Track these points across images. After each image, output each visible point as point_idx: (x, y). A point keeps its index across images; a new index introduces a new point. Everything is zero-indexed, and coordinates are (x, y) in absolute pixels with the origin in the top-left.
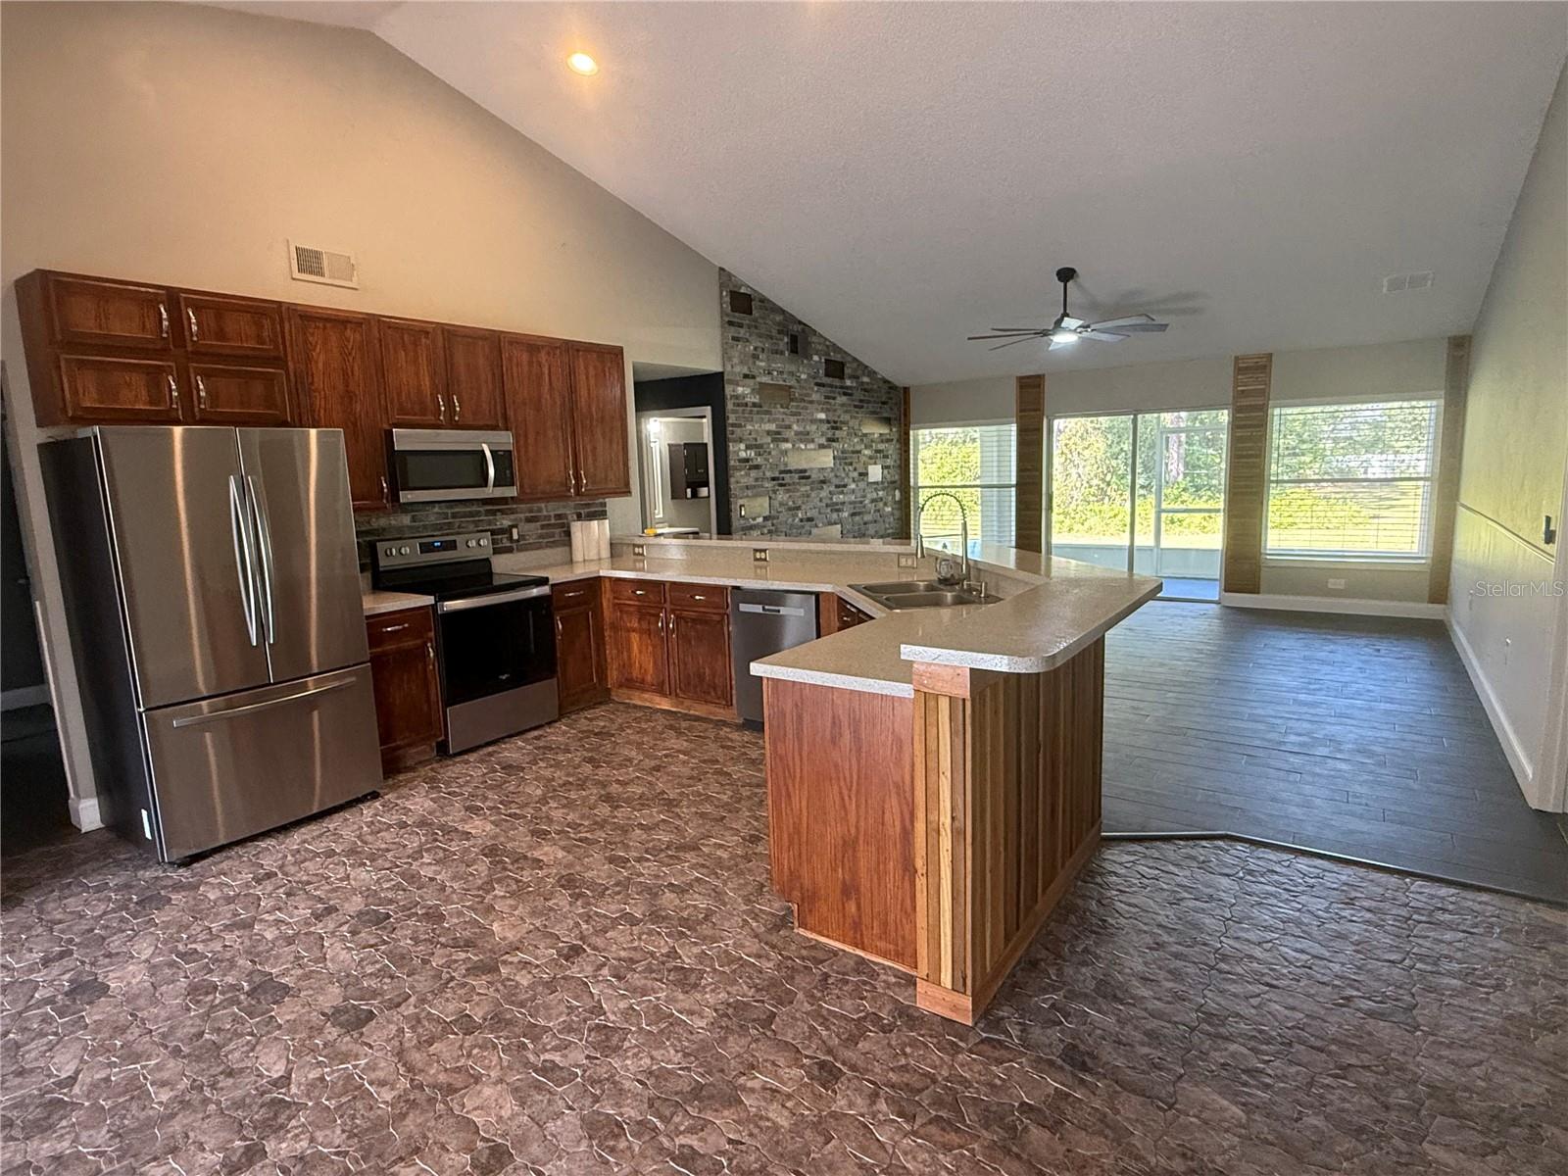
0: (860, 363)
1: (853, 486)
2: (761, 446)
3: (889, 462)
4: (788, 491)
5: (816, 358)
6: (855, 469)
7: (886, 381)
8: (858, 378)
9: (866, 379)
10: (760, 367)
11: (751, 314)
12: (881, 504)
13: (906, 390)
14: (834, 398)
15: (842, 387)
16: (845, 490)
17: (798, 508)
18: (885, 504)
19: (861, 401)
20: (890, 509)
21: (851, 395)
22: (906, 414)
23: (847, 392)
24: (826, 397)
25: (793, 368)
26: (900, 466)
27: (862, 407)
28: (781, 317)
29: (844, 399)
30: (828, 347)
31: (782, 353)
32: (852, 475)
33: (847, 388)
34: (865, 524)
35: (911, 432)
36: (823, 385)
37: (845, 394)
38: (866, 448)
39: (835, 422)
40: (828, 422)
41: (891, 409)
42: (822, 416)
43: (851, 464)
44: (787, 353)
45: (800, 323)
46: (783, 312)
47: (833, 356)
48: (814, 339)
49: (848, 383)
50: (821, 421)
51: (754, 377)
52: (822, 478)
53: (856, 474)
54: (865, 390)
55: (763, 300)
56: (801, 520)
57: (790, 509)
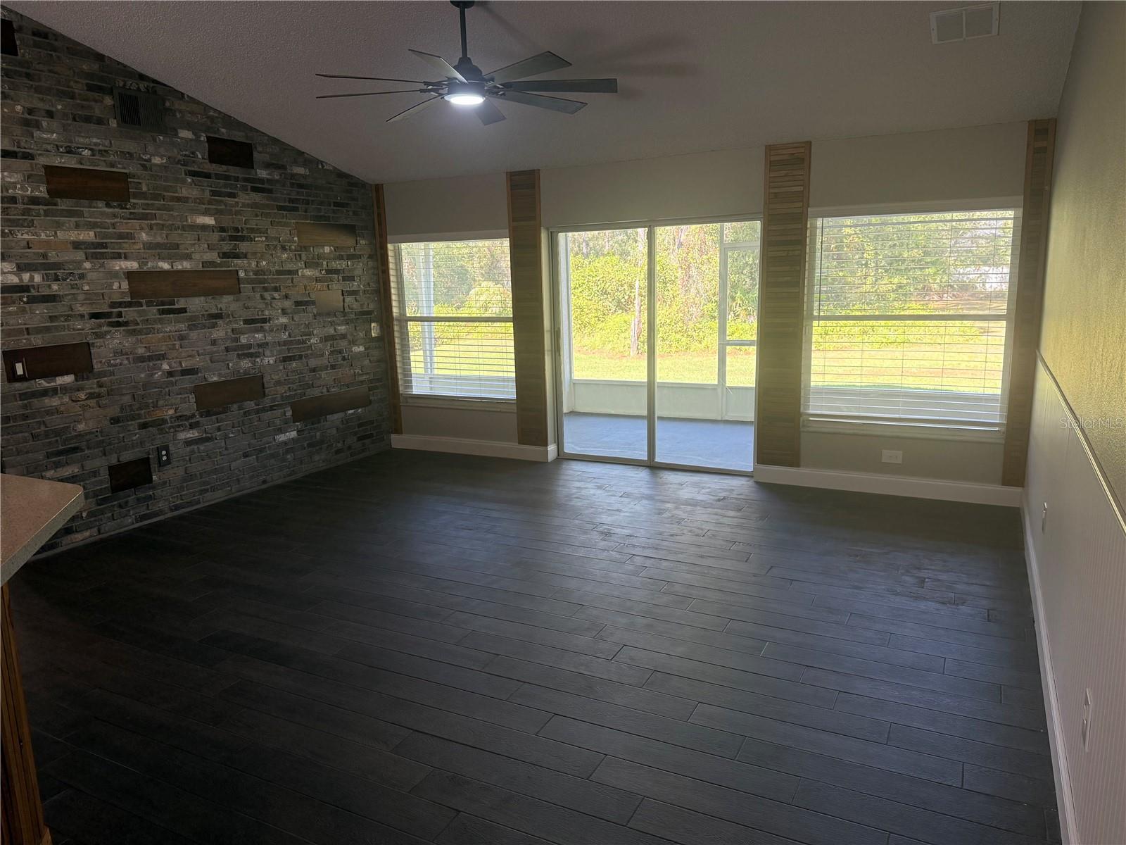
0: (285, 147)
1: (284, 320)
2: (57, 266)
3: (355, 286)
4: (133, 333)
5: (185, 134)
6: (286, 297)
7: (341, 175)
8: (283, 167)
9: (300, 170)
10: (48, 142)
11: (16, 54)
12: (343, 344)
13: (378, 188)
14: (233, 195)
15: (246, 180)
16: (267, 326)
17: (162, 357)
18: (353, 342)
19: (291, 201)
20: (361, 349)
21: (270, 191)
22: (382, 222)
23: (259, 187)
24: (214, 193)
25: (130, 146)
26: (378, 292)
27: (296, 209)
28: (96, 66)
29: (256, 197)
30: (212, 119)
31: (100, 122)
32: (279, 304)
33: (262, 181)
34: (314, 370)
35: (390, 246)
36: (208, 176)
37: (254, 189)
38: (307, 265)
39: (237, 230)
40: (222, 230)
41: (355, 213)
42: (209, 221)
43: (276, 289)
44: (113, 123)
45: (142, 77)
46: (100, 57)
47: (224, 132)
48: (178, 105)
49: (263, 174)
50: (204, 228)
51: (28, 156)
52: (214, 311)
53: (288, 304)
54: (301, 186)
55: (43, 35)
56: (170, 374)
57: (142, 359)
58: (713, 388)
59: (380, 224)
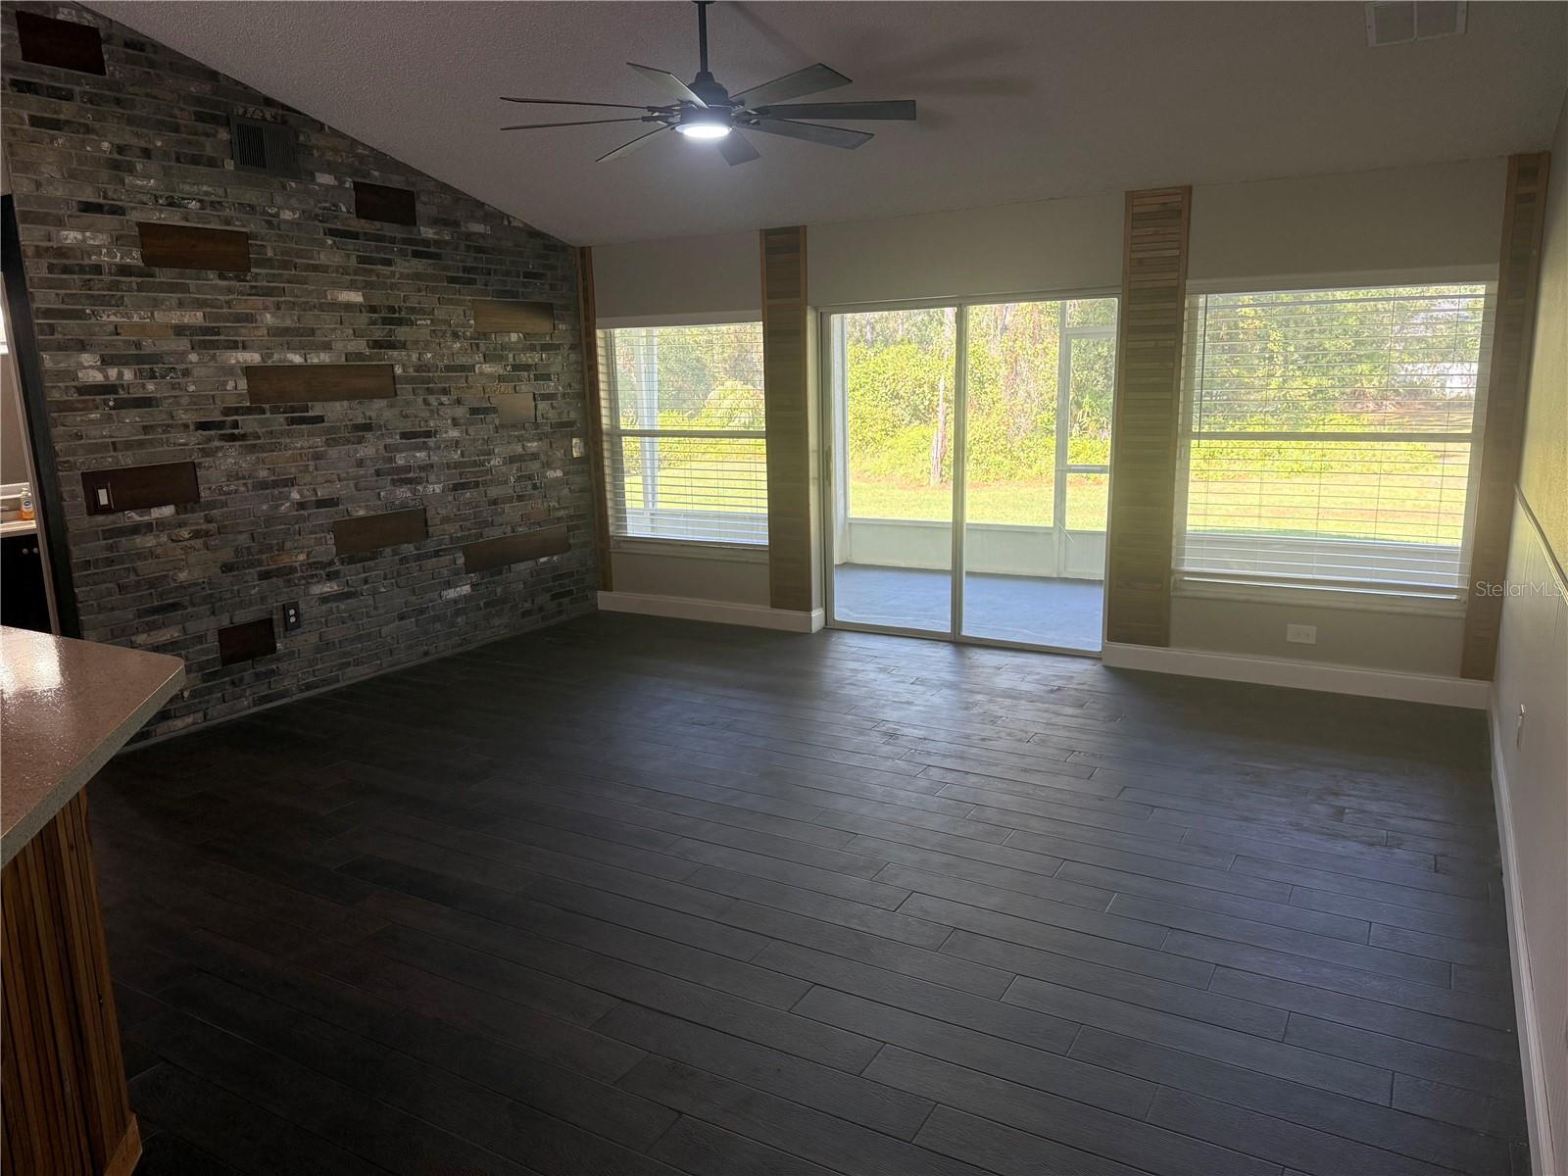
0: (459, 197)
1: (454, 433)
2: (154, 358)
3: (551, 387)
4: (252, 449)
5: (325, 179)
6: (459, 402)
7: (534, 234)
8: (456, 224)
9: (478, 228)
10: (141, 190)
11: (102, 72)
12: (535, 466)
13: (585, 252)
14: (388, 263)
15: (406, 241)
16: (431, 442)
17: (291, 482)
18: (548, 465)
19: (466, 270)
20: (559, 473)
21: (436, 256)
22: (588, 300)
23: (422, 251)
24: (362, 260)
25: (251, 196)
26: (581, 396)
27: (472, 282)
28: (207, 87)
29: (419, 265)
30: (361, 158)
31: (212, 163)
32: (447, 412)
33: (426, 242)
34: (494, 502)
35: (599, 333)
36: (355, 236)
37: (417, 254)
38: (486, 359)
39: (392, 309)
40: (373, 309)
41: (552, 287)
42: (355, 297)
43: (445, 392)
44: (230, 165)
45: (269, 102)
46: (213, 75)
47: (376, 176)
48: (315, 139)
49: (428, 232)
50: (349, 307)
51: (117, 211)
52: (361, 420)
53: (460, 412)
54: (480, 250)
55: (138, 45)
56: (302, 505)
57: (263, 485)
58: (1046, 532)
59: (586, 300)
